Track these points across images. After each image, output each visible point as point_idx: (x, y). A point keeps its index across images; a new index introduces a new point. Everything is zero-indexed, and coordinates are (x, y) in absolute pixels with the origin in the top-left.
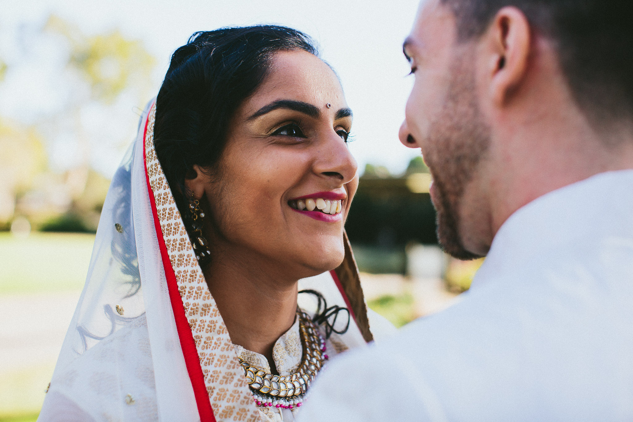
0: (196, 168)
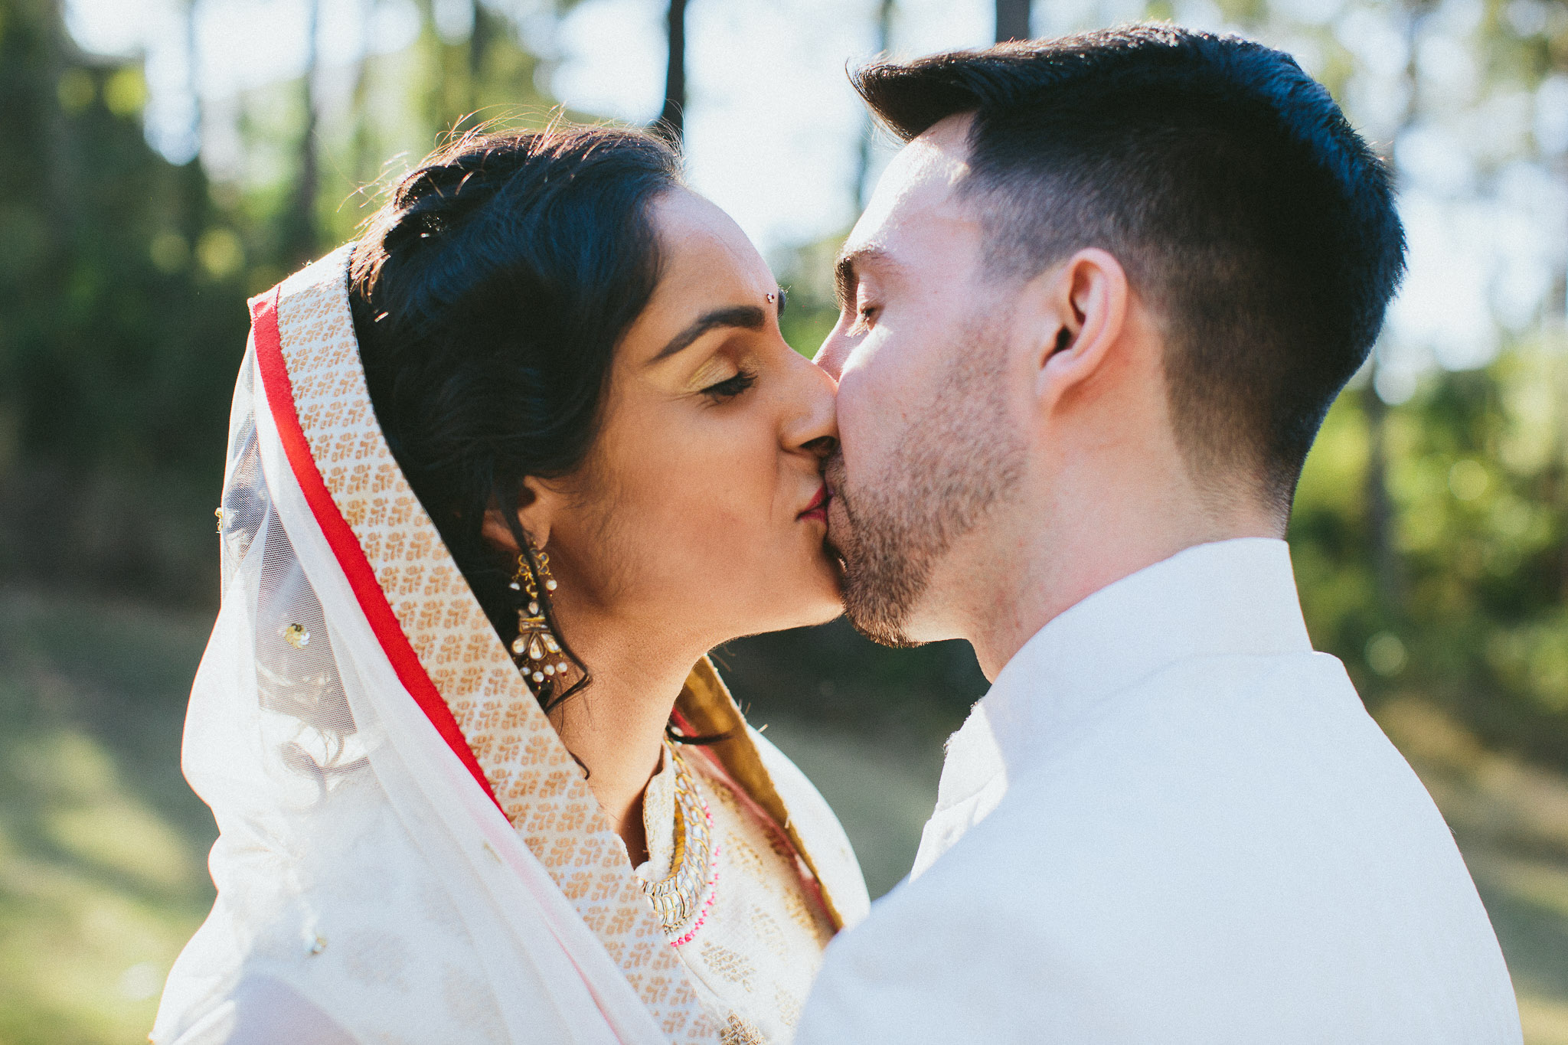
0: (531, 482)
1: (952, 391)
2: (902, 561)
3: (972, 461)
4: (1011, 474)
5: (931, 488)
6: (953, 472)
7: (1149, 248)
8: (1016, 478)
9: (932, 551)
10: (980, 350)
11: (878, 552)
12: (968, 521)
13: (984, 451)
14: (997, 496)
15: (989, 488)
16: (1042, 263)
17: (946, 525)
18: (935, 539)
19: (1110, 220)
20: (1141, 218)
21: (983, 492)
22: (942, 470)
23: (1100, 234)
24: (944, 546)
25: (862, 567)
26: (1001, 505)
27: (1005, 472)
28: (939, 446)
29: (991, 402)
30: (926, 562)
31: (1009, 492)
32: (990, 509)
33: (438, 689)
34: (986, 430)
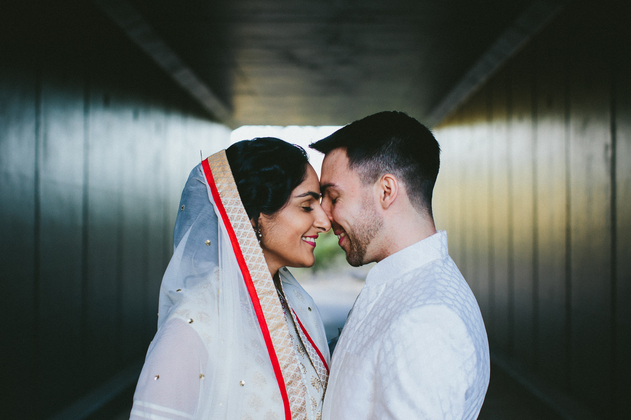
0: (261, 213)
1: (364, 211)
2: (361, 247)
3: (372, 224)
4: (381, 224)
5: (364, 231)
6: (368, 227)
7: (397, 170)
8: (382, 224)
9: (367, 244)
10: (367, 200)
11: (356, 246)
12: (373, 236)
13: (374, 220)
14: (379, 229)
15: (377, 228)
16: (376, 179)
17: (369, 237)
18: (367, 241)
19: (387, 167)
20: (393, 164)
21: (376, 229)
22: (366, 227)
23: (386, 170)
24: (369, 242)
25: (352, 251)
26: (380, 230)
27: (380, 224)
28: (363, 222)
29: (373, 210)
30: (366, 247)
31: (381, 228)
32: (378, 232)
33: (248, 268)
34: (373, 216)
